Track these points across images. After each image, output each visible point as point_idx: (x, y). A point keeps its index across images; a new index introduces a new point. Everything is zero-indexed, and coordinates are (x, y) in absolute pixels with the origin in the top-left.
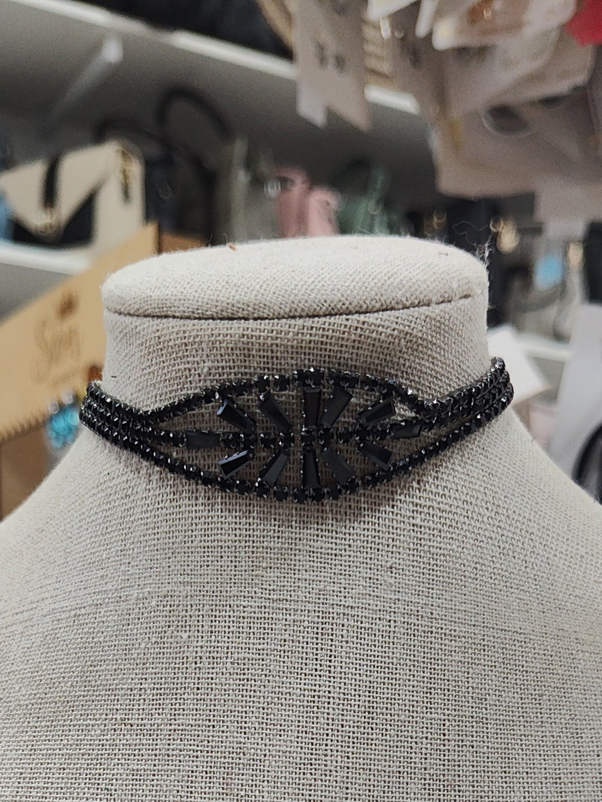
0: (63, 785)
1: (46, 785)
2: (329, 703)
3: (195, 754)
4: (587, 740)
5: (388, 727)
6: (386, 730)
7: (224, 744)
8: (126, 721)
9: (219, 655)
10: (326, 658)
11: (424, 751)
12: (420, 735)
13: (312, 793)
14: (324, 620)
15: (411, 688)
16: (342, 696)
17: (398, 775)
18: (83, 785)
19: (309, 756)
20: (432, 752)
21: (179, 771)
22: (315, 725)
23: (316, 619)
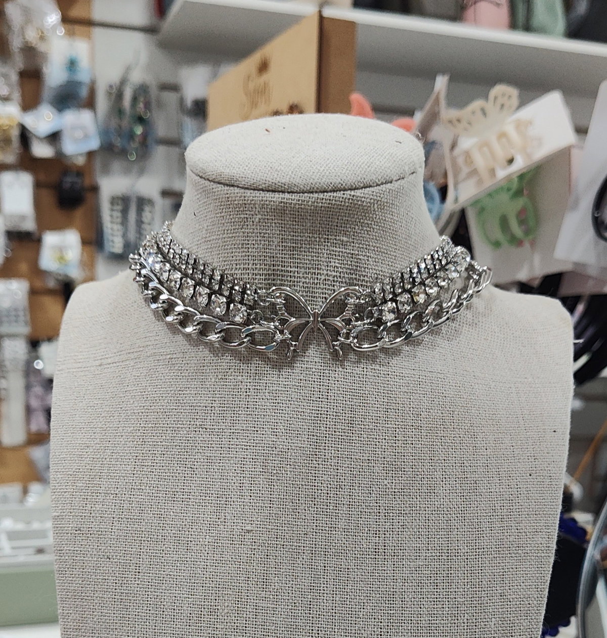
0: (164, 465)
1: (153, 464)
2: (327, 418)
3: (246, 447)
4: (480, 439)
5: (362, 433)
6: (361, 434)
7: (263, 442)
8: (203, 426)
9: (260, 388)
10: (325, 391)
11: (383, 447)
12: (381, 437)
13: (317, 472)
14: (325, 368)
15: (376, 409)
16: (335, 414)
17: (368, 461)
18: (176, 465)
19: (315, 450)
20: (389, 447)
21: (236, 457)
22: (318, 431)
23: (320, 367)
